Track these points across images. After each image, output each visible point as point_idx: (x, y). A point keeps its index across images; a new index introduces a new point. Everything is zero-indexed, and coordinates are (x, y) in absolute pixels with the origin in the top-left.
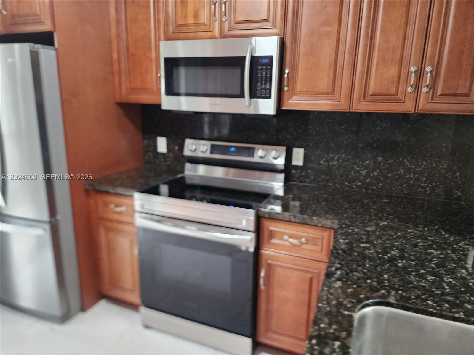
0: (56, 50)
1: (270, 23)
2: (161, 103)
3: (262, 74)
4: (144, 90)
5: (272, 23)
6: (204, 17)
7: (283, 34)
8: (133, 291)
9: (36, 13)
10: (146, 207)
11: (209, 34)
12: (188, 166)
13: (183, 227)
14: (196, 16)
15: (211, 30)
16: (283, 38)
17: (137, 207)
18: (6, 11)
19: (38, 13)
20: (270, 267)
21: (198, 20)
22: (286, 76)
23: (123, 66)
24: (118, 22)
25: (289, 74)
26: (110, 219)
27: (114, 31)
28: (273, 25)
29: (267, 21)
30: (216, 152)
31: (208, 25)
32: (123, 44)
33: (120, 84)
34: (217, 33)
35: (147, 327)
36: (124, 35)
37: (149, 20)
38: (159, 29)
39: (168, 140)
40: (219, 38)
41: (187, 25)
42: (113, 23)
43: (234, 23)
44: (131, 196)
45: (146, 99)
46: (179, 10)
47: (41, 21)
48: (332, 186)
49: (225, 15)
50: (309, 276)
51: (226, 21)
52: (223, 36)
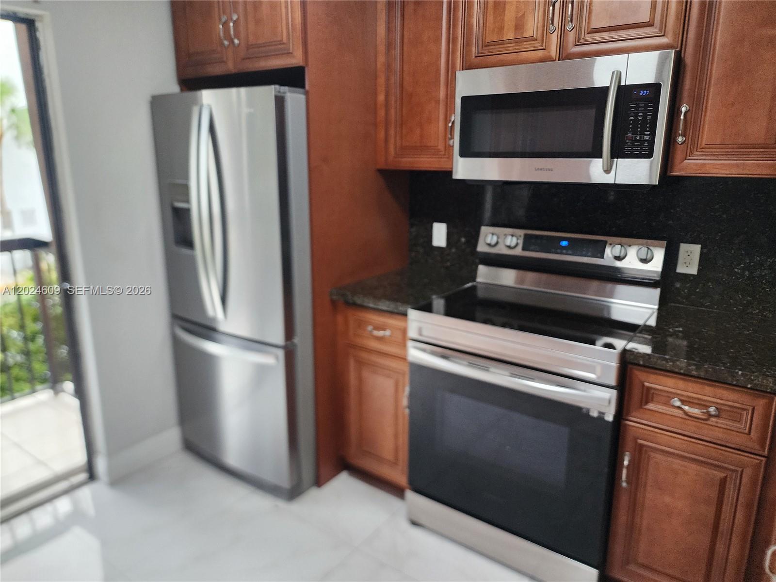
0: (307, 93)
1: (656, 28)
2: (452, 168)
3: (636, 116)
4: (423, 148)
5: (658, 27)
6: (532, 27)
7: (679, 45)
8: (395, 463)
9: (282, 40)
10: (425, 333)
11: (540, 54)
12: (482, 269)
13: (486, 369)
14: (519, 26)
15: (544, 47)
16: (680, 51)
17: (412, 333)
18: (238, 39)
19: (285, 40)
20: (640, 451)
21: (522, 33)
22: (682, 117)
23: (393, 112)
24: (389, 46)
25: (689, 114)
26: (366, 348)
27: (381, 59)
28: (660, 31)
29: (649, 24)
30: (533, 247)
31: (538, 39)
32: (395, 79)
33: (386, 140)
34: (553, 50)
35: (414, 523)
36: (397, 65)
37: (438, 40)
38: (454, 52)
39: (448, 228)
40: (557, 59)
41: (501, 42)
42: (382, 48)
43: (586, 33)
44: (405, 315)
45: (426, 162)
46: (490, 18)
47: (288, 52)
48: (757, 314)
49: (571, 21)
50: (721, 475)
51: (572, 30)
52: (564, 56)
